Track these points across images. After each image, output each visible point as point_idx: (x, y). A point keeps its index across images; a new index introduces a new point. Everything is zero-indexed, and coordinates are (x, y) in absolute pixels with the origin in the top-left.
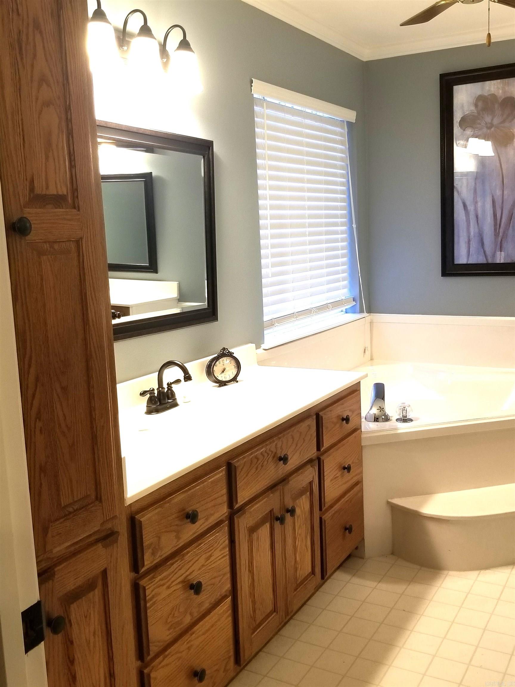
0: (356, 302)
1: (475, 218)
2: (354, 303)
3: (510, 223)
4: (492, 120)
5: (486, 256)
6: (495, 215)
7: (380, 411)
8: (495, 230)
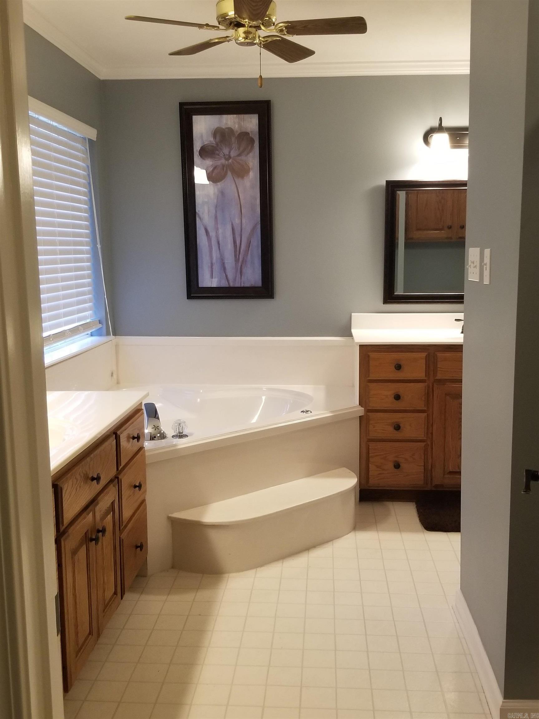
0: (102, 325)
1: (217, 244)
2: (100, 326)
3: (249, 249)
4: (230, 152)
5: (228, 281)
6: (235, 242)
7: (155, 430)
8: (235, 256)
